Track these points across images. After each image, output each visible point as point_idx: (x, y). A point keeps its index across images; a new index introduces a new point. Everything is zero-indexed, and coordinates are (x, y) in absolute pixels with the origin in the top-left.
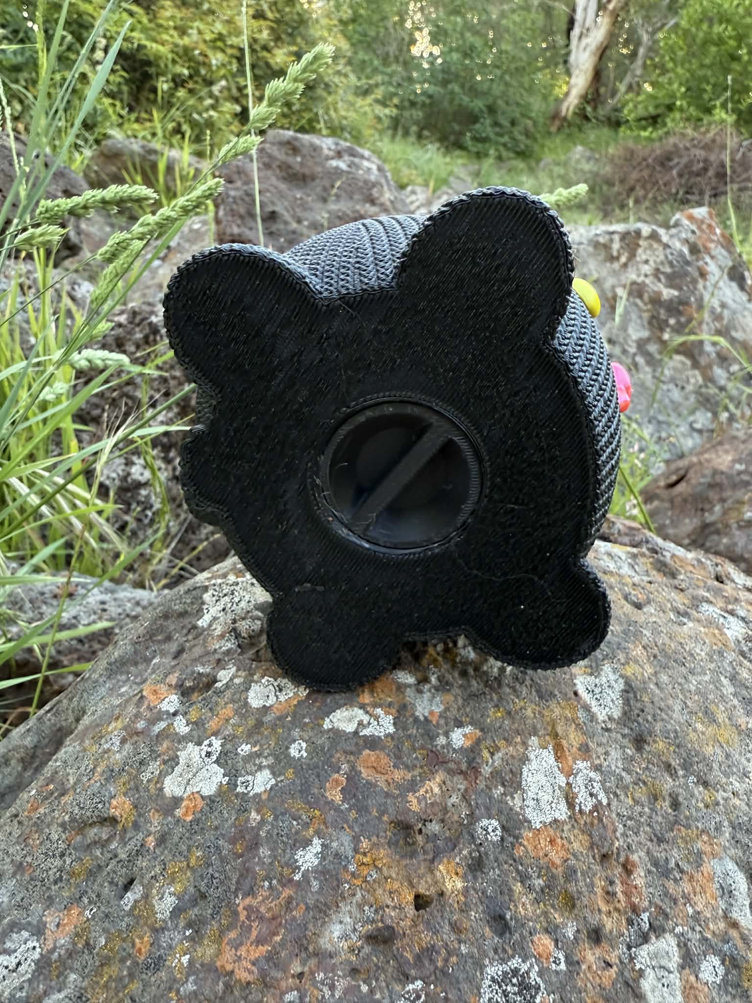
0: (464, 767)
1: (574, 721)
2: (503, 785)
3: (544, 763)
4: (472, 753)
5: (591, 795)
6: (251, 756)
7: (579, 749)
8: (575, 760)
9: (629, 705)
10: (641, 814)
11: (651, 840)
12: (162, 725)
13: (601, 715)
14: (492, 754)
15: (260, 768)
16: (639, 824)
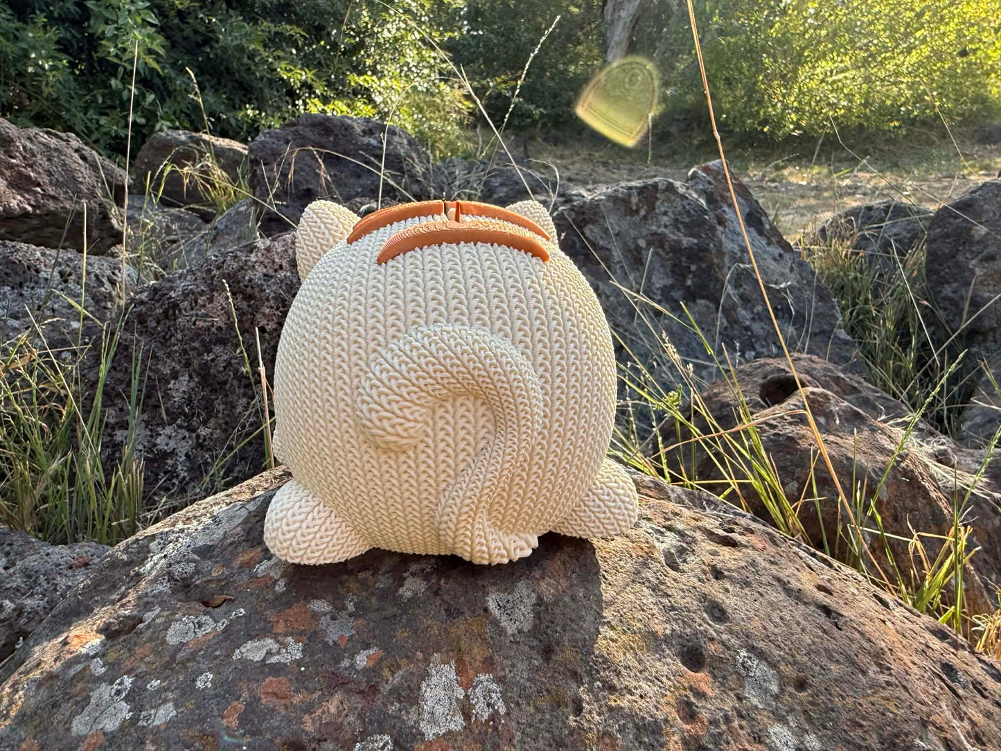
0: (363, 687)
1: (480, 635)
2: (400, 702)
3: (444, 679)
4: (372, 672)
5: (489, 705)
6: (159, 691)
7: (483, 663)
8: (477, 672)
9: (539, 618)
10: (541, 721)
11: (550, 746)
12: (79, 667)
13: (511, 629)
14: (393, 673)
15: (165, 701)
16: (538, 730)
